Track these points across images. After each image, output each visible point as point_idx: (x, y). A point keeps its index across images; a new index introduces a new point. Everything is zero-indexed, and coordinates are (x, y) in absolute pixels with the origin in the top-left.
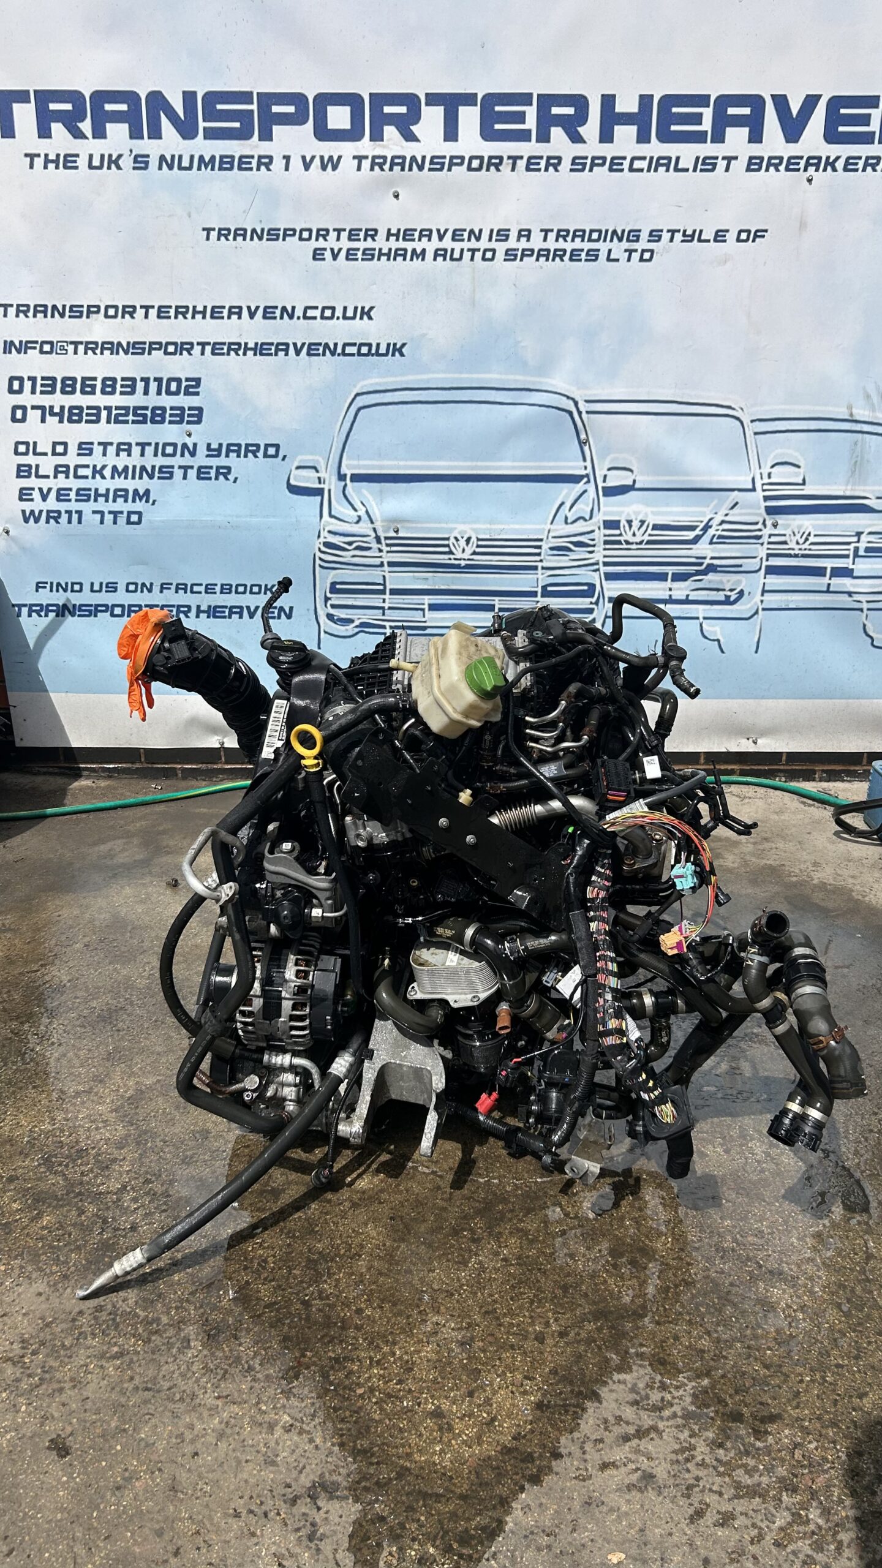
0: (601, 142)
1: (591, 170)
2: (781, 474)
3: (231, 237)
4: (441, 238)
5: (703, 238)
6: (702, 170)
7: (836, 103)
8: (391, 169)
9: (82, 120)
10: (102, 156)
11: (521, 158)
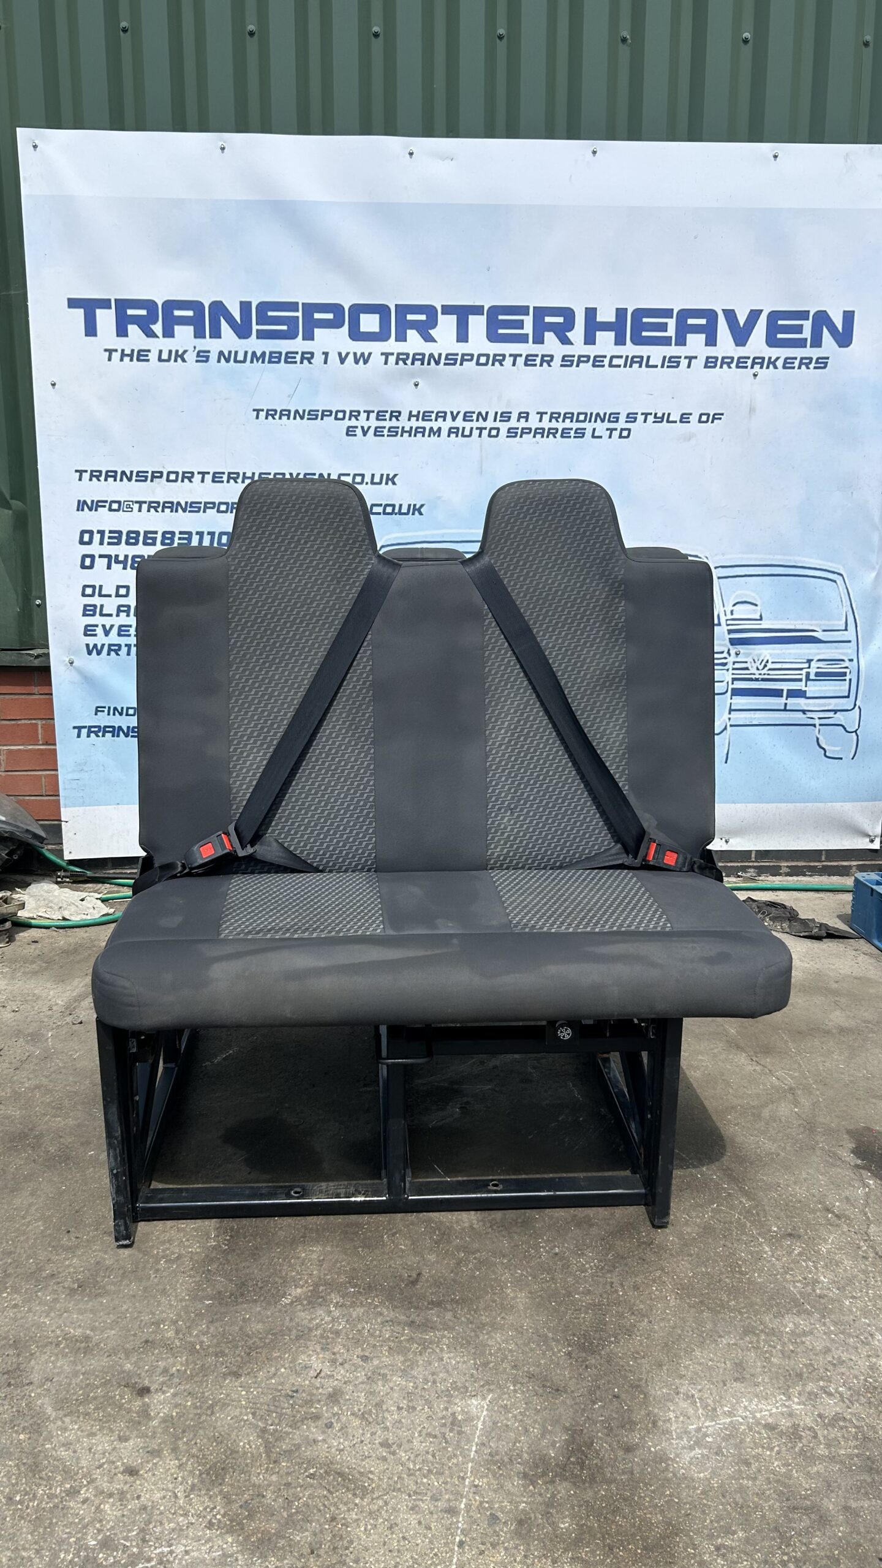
0: (585, 344)
1: (578, 366)
2: (741, 611)
3: (277, 417)
4: (454, 419)
5: (671, 419)
6: (668, 367)
7: (774, 316)
8: (413, 363)
9: (155, 322)
10: (170, 352)
11: (521, 355)
